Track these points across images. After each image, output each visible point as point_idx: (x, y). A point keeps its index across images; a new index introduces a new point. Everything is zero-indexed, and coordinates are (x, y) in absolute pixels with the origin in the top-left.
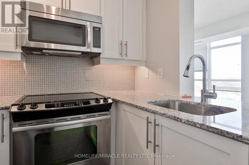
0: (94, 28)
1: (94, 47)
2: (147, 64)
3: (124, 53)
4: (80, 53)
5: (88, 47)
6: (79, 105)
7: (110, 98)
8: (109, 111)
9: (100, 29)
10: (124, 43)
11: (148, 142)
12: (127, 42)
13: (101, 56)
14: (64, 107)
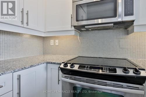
1: (126, 15)
4: (112, 25)
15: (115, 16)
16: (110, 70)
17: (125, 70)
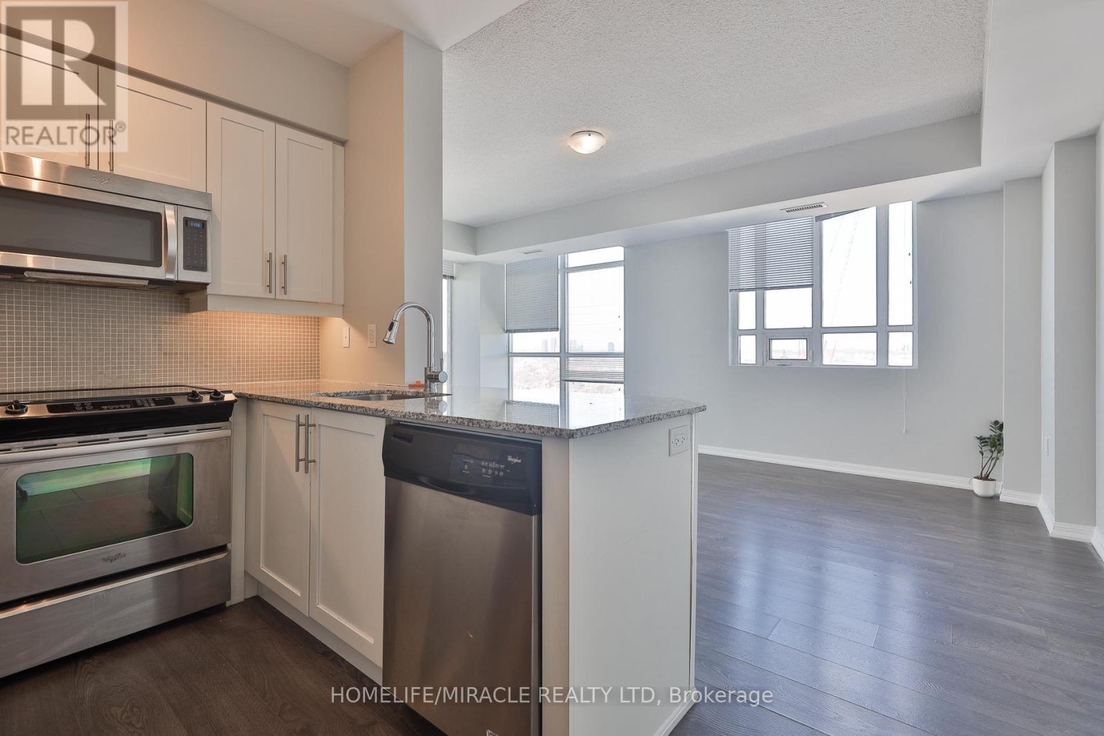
0: (187, 221)
1: (186, 267)
2: (347, 313)
3: (279, 282)
4: (146, 283)
5: (170, 269)
6: (143, 406)
7: (230, 392)
8: (228, 420)
9: (204, 223)
10: (278, 260)
11: (298, 460)
12: (285, 256)
13: (209, 290)
14: (102, 409)
15: (157, 263)
16: (157, 403)
17: (194, 395)
